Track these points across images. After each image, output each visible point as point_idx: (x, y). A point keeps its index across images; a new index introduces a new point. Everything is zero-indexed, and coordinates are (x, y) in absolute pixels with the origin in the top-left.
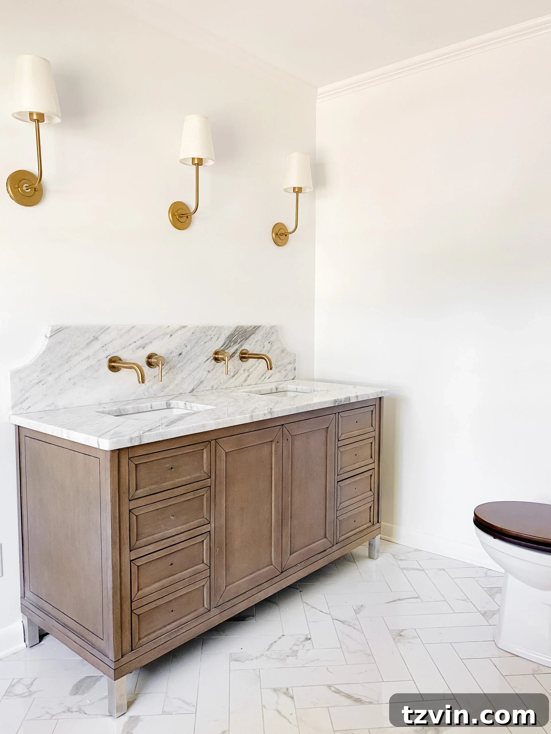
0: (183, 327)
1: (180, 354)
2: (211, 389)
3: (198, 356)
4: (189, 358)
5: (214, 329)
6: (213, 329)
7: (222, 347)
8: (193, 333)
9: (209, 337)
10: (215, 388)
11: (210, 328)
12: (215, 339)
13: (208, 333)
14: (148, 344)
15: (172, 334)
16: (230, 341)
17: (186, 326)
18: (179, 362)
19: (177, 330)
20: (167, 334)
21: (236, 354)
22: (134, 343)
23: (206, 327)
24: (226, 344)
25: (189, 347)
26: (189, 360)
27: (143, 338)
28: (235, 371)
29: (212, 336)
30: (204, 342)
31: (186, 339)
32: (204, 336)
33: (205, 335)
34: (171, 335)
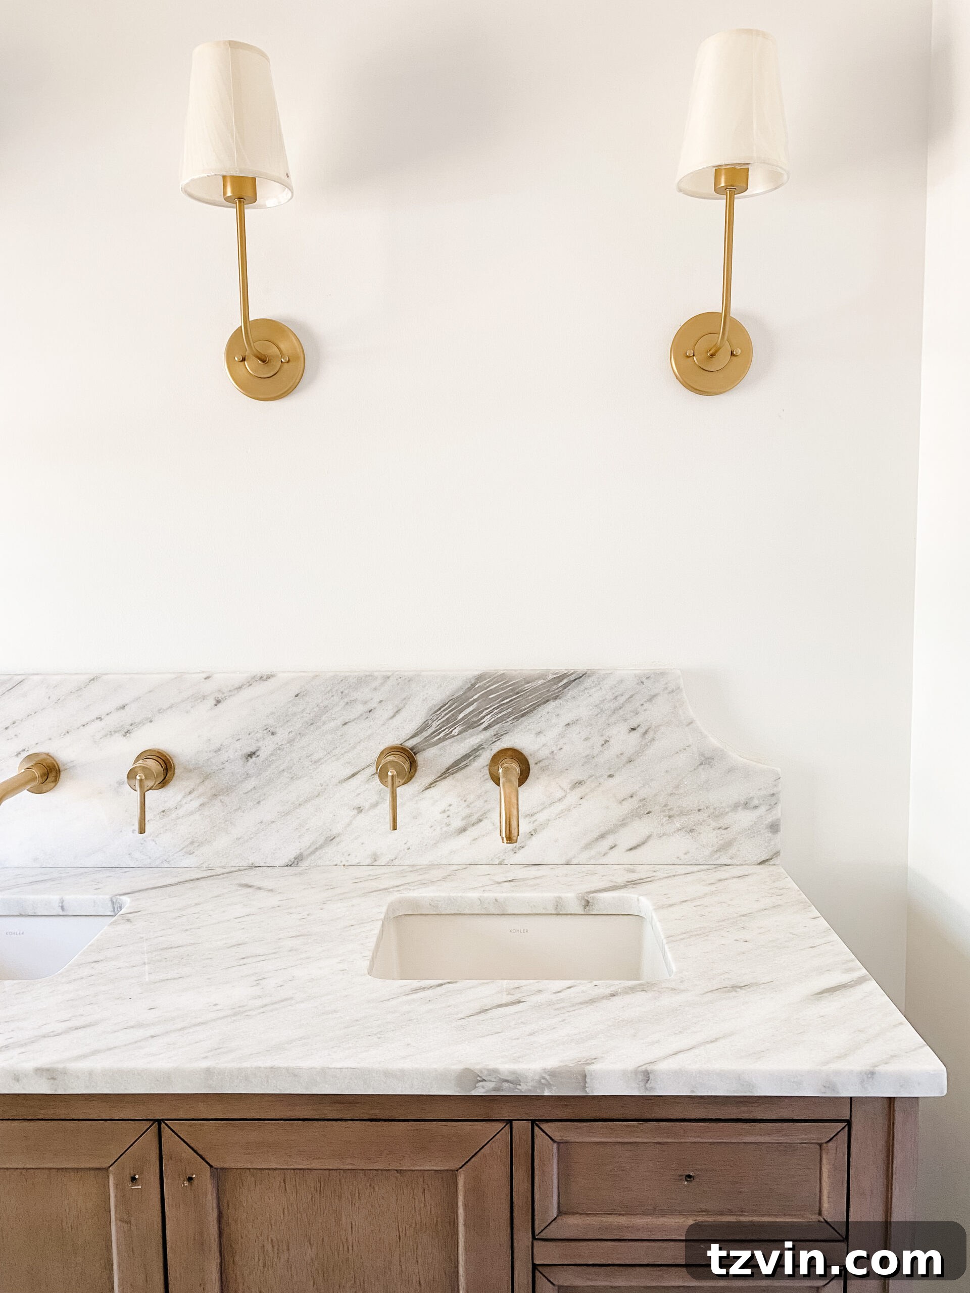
0: (261, 678)
1: (251, 755)
2: (368, 861)
3: (316, 762)
4: (282, 768)
5: (382, 684)
6: (374, 684)
7: (411, 738)
8: (297, 696)
9: (360, 709)
10: (383, 860)
11: (363, 680)
12: (383, 713)
13: (355, 695)
14: (142, 723)
15: (220, 696)
16: (451, 722)
17: (269, 677)
18: (248, 776)
19: (240, 688)
20: (204, 698)
21: (474, 760)
22: (98, 721)
23: (346, 678)
24: (430, 731)
25: (282, 735)
26: (285, 773)
27: (123, 707)
28: (470, 816)
29: (371, 705)
30: (339, 722)
31: (272, 713)
32: (342, 703)
33: (346, 700)
34: (218, 702)
